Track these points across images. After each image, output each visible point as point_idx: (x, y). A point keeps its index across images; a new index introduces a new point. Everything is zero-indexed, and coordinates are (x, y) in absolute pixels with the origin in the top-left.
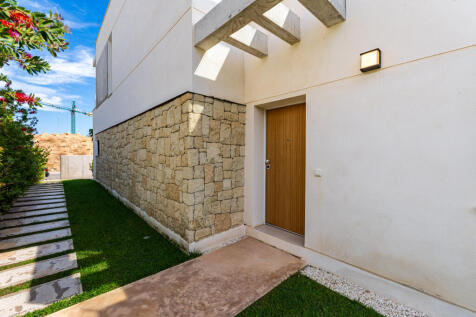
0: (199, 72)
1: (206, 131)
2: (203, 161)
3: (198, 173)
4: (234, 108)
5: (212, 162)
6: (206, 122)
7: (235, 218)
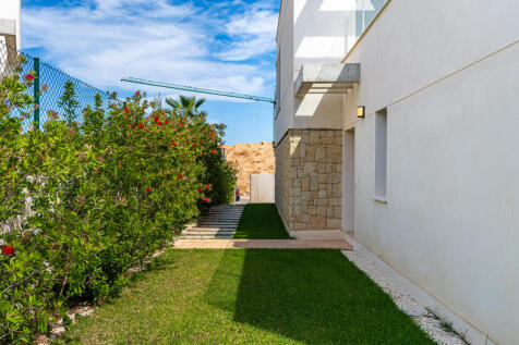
0: (300, 113)
1: (302, 154)
2: (300, 175)
3: (295, 183)
4: (330, 134)
5: (308, 175)
6: (303, 147)
7: (331, 222)
